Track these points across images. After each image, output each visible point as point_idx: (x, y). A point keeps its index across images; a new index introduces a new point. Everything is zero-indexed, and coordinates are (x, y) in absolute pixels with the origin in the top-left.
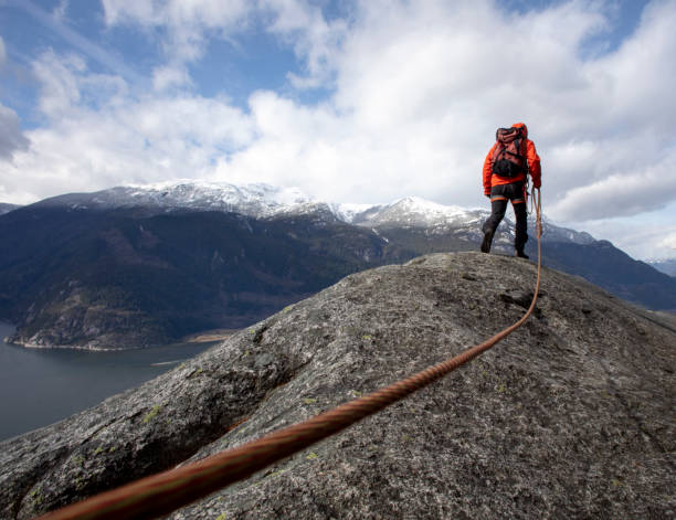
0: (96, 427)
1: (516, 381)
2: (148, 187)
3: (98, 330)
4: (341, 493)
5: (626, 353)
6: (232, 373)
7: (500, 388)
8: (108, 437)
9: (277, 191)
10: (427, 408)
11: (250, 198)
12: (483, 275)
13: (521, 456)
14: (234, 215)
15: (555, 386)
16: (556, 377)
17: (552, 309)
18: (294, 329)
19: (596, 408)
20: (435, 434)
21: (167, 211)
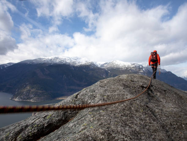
0: (35, 120)
1: (146, 109)
2: (47, 58)
3: (33, 96)
4: (99, 137)
5: (176, 102)
7: (141, 111)
8: (38, 122)
10: (122, 115)
11: (73, 61)
12: (136, 80)
13: (148, 129)
14: (69, 65)
15: (157, 110)
16: (157, 108)
18: (86, 94)
19: (169, 117)
20: (124, 122)
21: (52, 64)
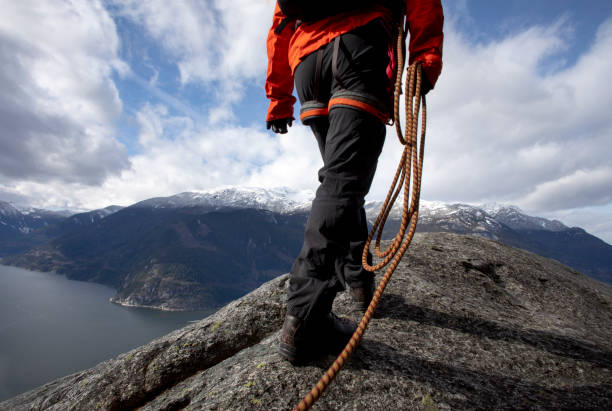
2: (204, 192)
6: (265, 305)
8: (191, 337)
9: (295, 193)
11: (275, 198)
12: (450, 248)
14: (264, 211)
16: (502, 321)
17: (510, 276)
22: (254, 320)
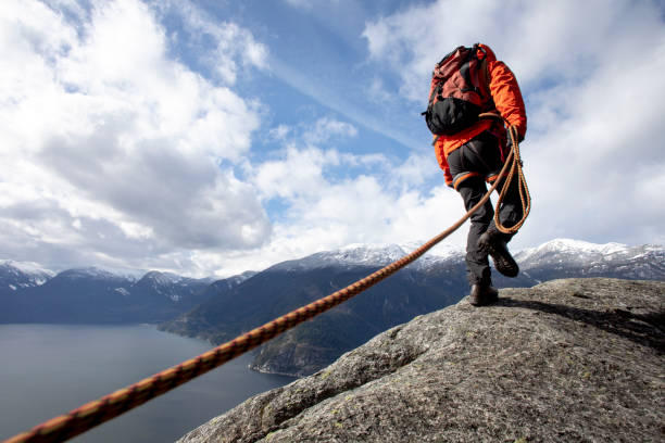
7: (584, 374)
22: (363, 369)
